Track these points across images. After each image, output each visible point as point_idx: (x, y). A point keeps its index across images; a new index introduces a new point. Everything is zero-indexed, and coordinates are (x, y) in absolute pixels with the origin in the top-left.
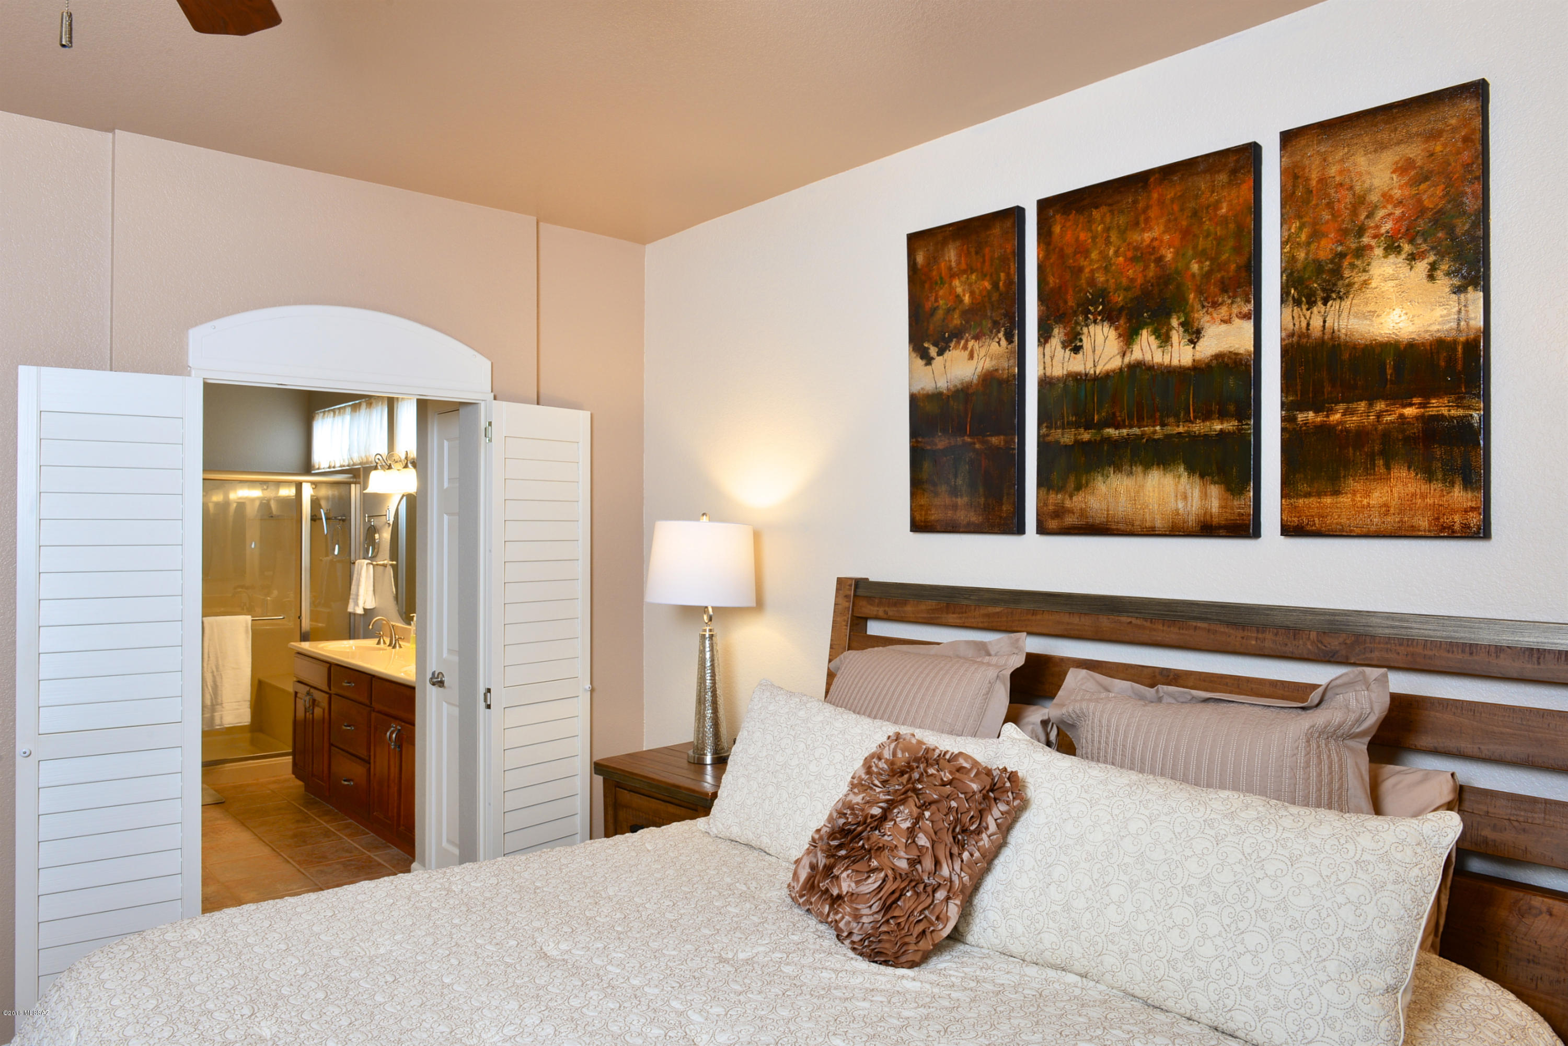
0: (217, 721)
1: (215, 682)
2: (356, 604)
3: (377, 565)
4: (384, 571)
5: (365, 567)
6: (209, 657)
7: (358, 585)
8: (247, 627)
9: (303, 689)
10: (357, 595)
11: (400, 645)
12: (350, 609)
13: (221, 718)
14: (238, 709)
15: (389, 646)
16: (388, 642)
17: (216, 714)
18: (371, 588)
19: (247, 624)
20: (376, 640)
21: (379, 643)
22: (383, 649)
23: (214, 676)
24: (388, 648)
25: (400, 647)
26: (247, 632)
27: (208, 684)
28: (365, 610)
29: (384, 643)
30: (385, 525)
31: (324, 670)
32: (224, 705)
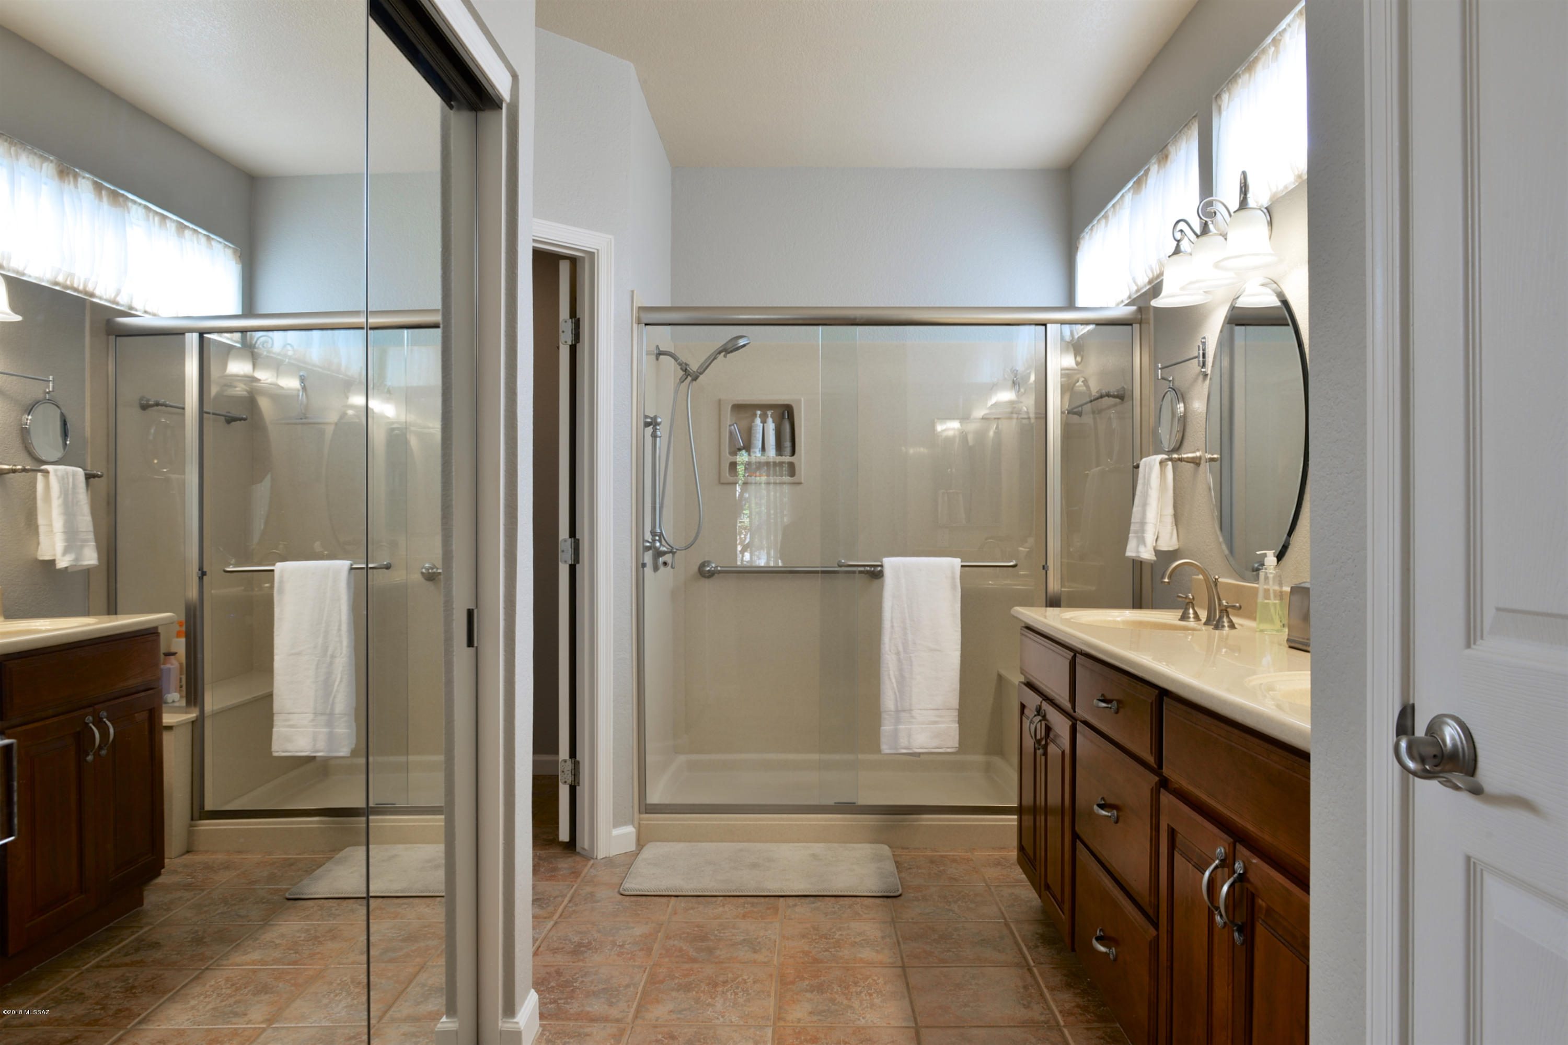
0: (903, 741)
1: (901, 670)
2: (1142, 541)
3: (1180, 460)
4: (1196, 472)
5: (1157, 468)
6: (892, 627)
7: (1144, 505)
8: (953, 578)
9: (1033, 700)
10: (1143, 523)
11: (1231, 622)
12: (1130, 552)
13: (909, 736)
14: (936, 723)
15: (1205, 624)
16: (1203, 615)
17: (901, 727)
18: (1170, 511)
19: (953, 573)
20: (1179, 613)
21: (1184, 617)
22: (1193, 629)
23: (899, 660)
24: (1204, 628)
25: (1232, 626)
26: (953, 587)
27: (891, 673)
28: (1157, 552)
29: (1197, 617)
30: (1196, 379)
31: (1062, 663)
32: (915, 713)
